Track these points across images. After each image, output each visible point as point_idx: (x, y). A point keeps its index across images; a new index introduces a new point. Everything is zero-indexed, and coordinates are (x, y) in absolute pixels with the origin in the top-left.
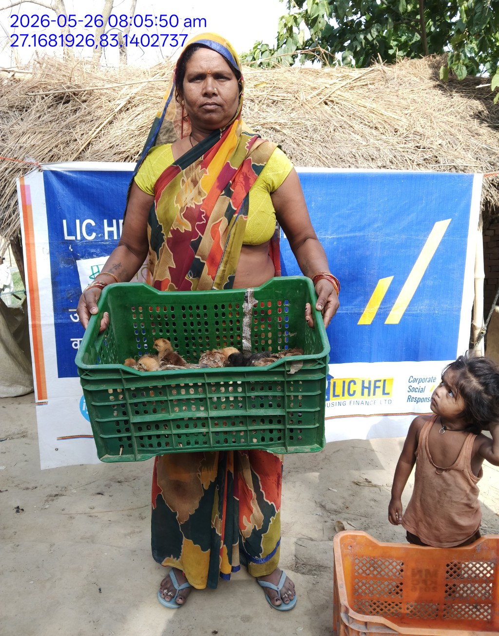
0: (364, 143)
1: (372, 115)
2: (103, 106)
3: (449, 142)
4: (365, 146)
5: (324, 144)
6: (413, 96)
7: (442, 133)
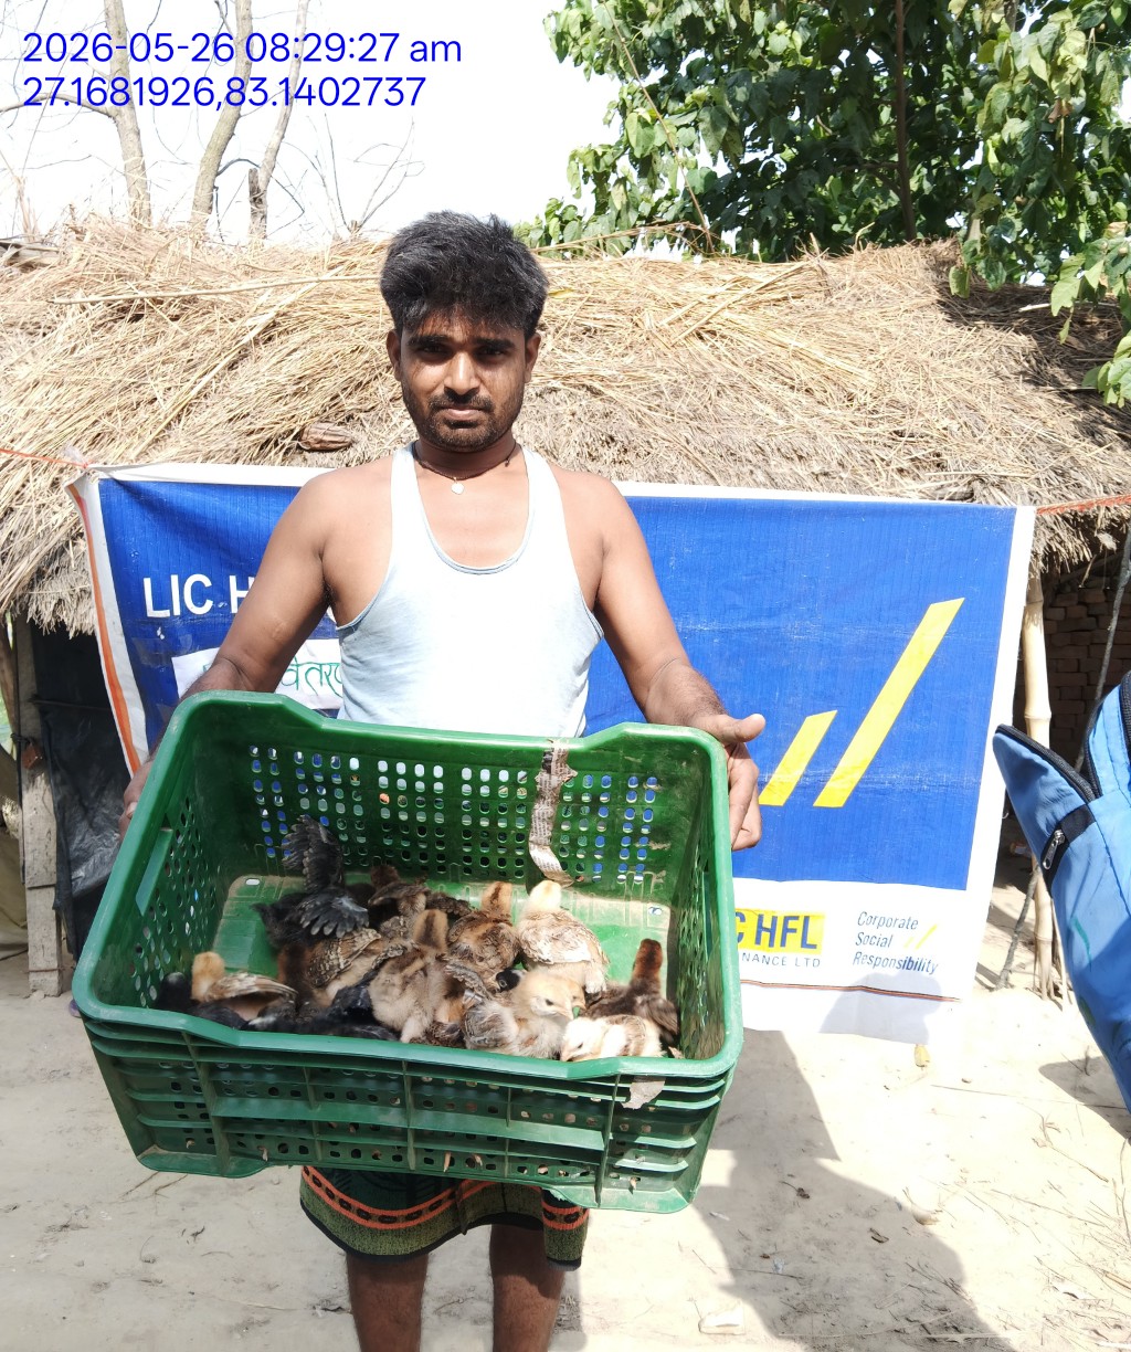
0: (782, 423)
1: (798, 363)
2: (217, 328)
3: (965, 423)
4: (782, 429)
5: (694, 423)
6: (886, 323)
7: (950, 405)
